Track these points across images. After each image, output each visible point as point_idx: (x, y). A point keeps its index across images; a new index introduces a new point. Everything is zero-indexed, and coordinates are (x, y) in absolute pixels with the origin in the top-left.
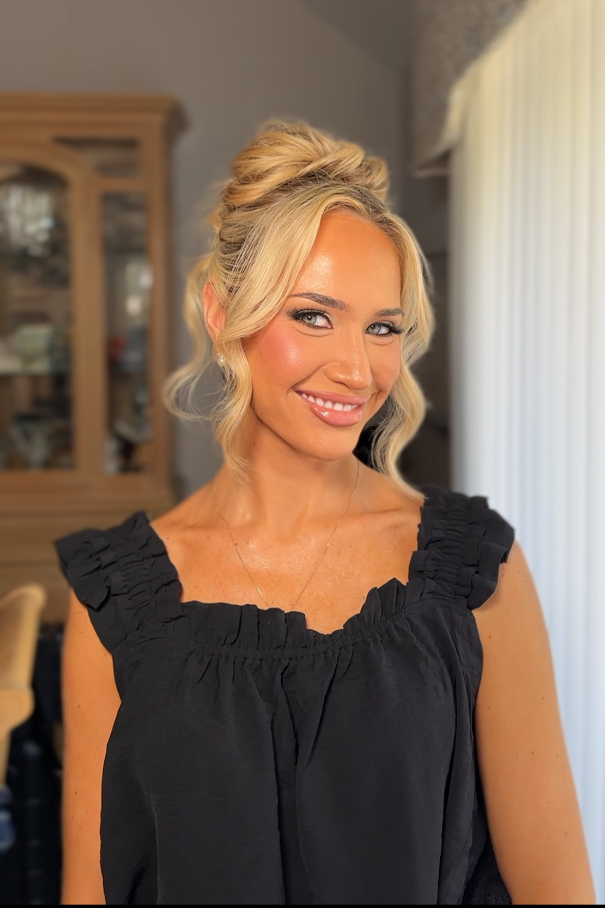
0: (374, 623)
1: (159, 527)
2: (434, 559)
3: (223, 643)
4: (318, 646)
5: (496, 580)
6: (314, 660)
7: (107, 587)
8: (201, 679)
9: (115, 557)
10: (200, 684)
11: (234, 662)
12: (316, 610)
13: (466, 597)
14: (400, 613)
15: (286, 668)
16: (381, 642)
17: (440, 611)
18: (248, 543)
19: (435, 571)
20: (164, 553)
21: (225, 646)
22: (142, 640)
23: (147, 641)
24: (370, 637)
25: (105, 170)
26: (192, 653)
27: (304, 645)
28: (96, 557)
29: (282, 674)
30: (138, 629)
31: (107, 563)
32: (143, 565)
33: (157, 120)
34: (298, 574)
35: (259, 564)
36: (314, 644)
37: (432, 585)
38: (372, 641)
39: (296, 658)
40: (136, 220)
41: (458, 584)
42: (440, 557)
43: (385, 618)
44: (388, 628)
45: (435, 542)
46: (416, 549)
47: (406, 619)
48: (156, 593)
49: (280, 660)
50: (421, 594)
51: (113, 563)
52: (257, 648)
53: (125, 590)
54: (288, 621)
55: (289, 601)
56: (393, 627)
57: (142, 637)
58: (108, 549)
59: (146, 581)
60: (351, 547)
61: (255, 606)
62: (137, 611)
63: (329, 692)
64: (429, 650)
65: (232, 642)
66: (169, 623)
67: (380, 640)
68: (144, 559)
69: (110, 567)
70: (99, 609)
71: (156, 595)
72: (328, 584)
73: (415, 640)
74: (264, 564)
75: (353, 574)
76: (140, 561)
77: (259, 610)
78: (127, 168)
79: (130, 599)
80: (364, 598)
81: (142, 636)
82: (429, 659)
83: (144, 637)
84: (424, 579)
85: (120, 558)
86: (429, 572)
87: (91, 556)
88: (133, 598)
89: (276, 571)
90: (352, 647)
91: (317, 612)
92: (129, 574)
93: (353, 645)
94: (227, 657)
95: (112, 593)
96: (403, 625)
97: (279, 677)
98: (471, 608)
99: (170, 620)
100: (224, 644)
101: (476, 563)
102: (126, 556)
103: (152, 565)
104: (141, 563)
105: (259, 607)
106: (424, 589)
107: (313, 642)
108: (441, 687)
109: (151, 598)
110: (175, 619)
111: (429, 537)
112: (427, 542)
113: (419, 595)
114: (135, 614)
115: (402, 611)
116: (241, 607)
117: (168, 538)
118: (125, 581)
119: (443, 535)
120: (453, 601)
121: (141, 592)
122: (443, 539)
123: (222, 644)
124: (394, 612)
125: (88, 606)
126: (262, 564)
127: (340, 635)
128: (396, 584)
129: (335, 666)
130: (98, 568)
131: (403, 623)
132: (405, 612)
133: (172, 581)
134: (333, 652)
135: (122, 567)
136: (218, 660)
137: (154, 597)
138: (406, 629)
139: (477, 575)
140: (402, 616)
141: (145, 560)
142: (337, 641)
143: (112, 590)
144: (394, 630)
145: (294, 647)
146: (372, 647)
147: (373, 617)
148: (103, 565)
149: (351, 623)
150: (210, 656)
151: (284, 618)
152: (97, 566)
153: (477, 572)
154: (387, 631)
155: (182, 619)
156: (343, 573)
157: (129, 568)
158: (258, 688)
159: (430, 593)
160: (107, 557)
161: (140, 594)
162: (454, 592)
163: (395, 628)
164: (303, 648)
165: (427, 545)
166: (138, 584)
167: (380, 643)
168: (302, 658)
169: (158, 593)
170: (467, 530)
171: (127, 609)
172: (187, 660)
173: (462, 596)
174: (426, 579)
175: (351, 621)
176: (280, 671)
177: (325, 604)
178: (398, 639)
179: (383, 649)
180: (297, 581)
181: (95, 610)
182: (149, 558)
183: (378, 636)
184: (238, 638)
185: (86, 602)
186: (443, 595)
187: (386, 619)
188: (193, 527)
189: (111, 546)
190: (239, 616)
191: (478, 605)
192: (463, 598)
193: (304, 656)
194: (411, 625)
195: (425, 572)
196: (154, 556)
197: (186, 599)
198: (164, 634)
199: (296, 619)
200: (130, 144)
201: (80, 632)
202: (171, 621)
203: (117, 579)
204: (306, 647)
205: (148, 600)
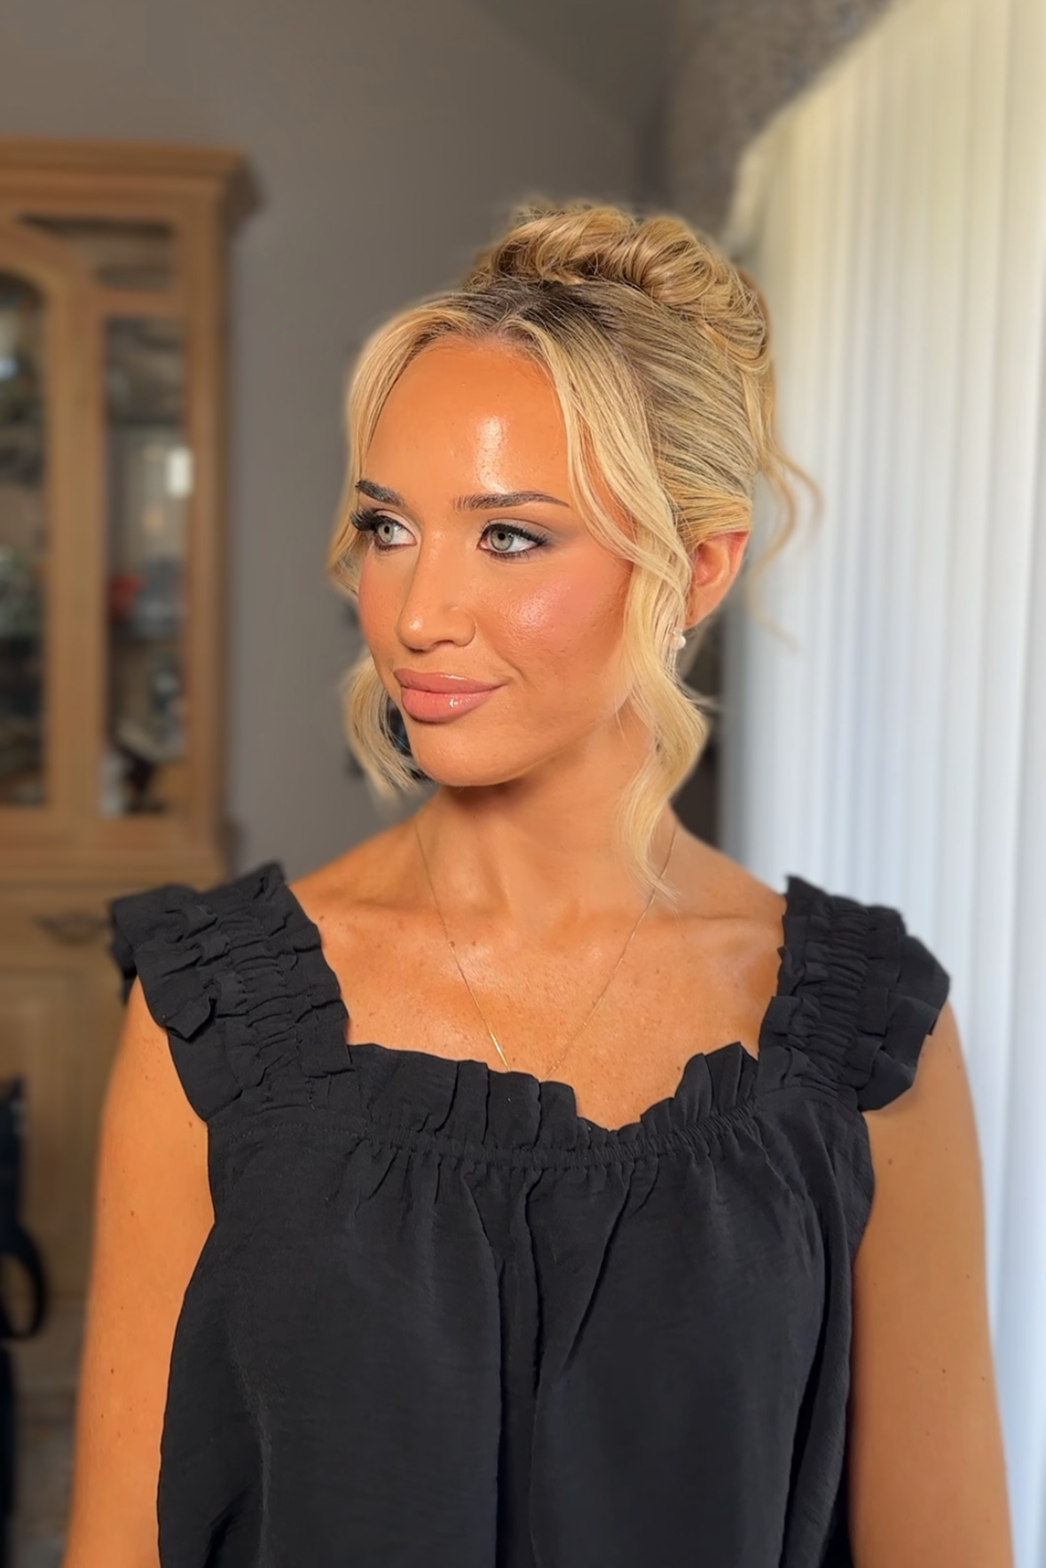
0: (698, 1120)
1: (309, 896)
2: (808, 1016)
3: (421, 1127)
4: (596, 1151)
5: (915, 1065)
6: (588, 1176)
7: (210, 1000)
8: (375, 1192)
9: (227, 944)
10: (373, 1199)
11: (439, 1165)
12: (592, 1081)
13: (857, 1089)
14: (744, 1106)
15: (535, 1185)
16: (709, 1155)
17: (811, 1108)
18: (474, 944)
19: (808, 1037)
20: (316, 946)
21: (423, 1133)
22: (268, 1105)
23: (275, 1108)
24: (691, 1146)
25: (111, 276)
26: (361, 1141)
27: (571, 1147)
28: (191, 941)
29: (528, 1195)
30: (259, 1085)
31: (212, 955)
32: (277, 965)
33: (208, 190)
34: (562, 1011)
35: (492, 986)
36: (589, 1147)
37: (802, 1060)
38: (693, 1151)
39: (556, 1169)
40: (166, 367)
41: (847, 1065)
42: (818, 1013)
43: (717, 1112)
44: (722, 1132)
45: (809, 983)
46: (774, 994)
47: (754, 1118)
48: (298, 1021)
49: (525, 1170)
50: (784, 1077)
51: (222, 956)
52: (483, 1143)
53: (242, 1009)
54: (543, 1098)
55: (543, 1060)
56: (731, 1131)
57: (269, 1100)
58: (213, 928)
59: (281, 997)
60: (658, 972)
61: (485, 1065)
62: (261, 1049)
63: (612, 1239)
64: (788, 1179)
65: (437, 1127)
66: (320, 1080)
67: (708, 1151)
68: (280, 954)
69: (214, 964)
70: (191, 1039)
71: (298, 1024)
72: (616, 1035)
73: (768, 1160)
74: (501, 985)
75: (660, 1022)
76: (272, 957)
77: (490, 1073)
78: (151, 275)
79: (250, 1026)
80: (679, 1069)
81: (268, 1098)
82: (792, 1196)
83: (272, 1100)
84: (789, 1050)
85: (234, 948)
86: (797, 1036)
87: (180, 938)
88: (255, 1024)
89: (522, 1001)
90: (657, 1160)
91: (595, 1087)
92: (251, 979)
93: (658, 1156)
94: (427, 1155)
95: (218, 1012)
96: (748, 1129)
97: (522, 1202)
98: (861, 1109)
99: (322, 1074)
100: (421, 1130)
101: (882, 1031)
102: (246, 945)
103: (292, 968)
104: (273, 961)
105: (491, 1067)
106: (789, 1069)
107: (589, 1143)
108: (806, 1249)
109: (290, 1028)
110: (332, 1074)
111: (800, 974)
112: (796, 983)
113: (780, 1077)
114: (258, 1055)
115: (748, 1104)
116: (459, 1064)
117: (322, 918)
118: (244, 992)
119: (824, 974)
120: (836, 1094)
121: (272, 1015)
122: (825, 981)
123: (419, 1129)
124: (734, 1104)
125: (171, 1031)
126: (498, 985)
127: (638, 1135)
128: (741, 1053)
129: (625, 1193)
130: (193, 964)
131: (749, 1126)
132: (753, 1107)
133: (329, 1004)
134: (623, 1165)
135: (238, 964)
136: (410, 1157)
137: (294, 1026)
138: (754, 1138)
139: (886, 1055)
140: (747, 1114)
141: (282, 956)
142: (633, 1147)
143: (218, 1005)
144: (733, 1136)
145: (552, 1147)
146: (694, 1165)
147: (697, 1108)
148: (205, 959)
149: (657, 1114)
150: (394, 1149)
151: (538, 1093)
152: (193, 959)
153: (883, 1048)
154: (720, 1137)
155: (349, 1074)
156: (643, 1020)
157: (252, 968)
158: (481, 1218)
159: (798, 1075)
160: (213, 944)
161: (269, 1019)
162: (839, 1078)
163: (735, 1131)
164: (568, 1151)
165: (795, 988)
166: (268, 1000)
167: (708, 1158)
168: (566, 1169)
169: (303, 1019)
170: (866, 968)
171: (242, 1045)
172: (351, 1153)
173: (852, 1086)
174: (793, 1049)
175: (657, 1110)
176: (525, 1190)
177: (608, 1073)
178: (740, 1154)
179: (713, 1169)
180: (561, 1024)
181: (183, 1041)
182: (289, 953)
183: (704, 1143)
184: (448, 1121)
185: (169, 1024)
186: (820, 1083)
187: (720, 1114)
188: (371, 903)
189: (218, 923)
190: (454, 1082)
191: (877, 1105)
192: (853, 1090)
193: (570, 1168)
194: (761, 1131)
195: (790, 1036)
196: (297, 951)
197: (357, 1037)
198: (310, 1098)
199: (557, 1097)
200: (157, 231)
201: (147, 1077)
202: (325, 1077)
203: (229, 986)
204: (574, 1150)
205: (283, 1032)
